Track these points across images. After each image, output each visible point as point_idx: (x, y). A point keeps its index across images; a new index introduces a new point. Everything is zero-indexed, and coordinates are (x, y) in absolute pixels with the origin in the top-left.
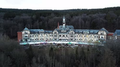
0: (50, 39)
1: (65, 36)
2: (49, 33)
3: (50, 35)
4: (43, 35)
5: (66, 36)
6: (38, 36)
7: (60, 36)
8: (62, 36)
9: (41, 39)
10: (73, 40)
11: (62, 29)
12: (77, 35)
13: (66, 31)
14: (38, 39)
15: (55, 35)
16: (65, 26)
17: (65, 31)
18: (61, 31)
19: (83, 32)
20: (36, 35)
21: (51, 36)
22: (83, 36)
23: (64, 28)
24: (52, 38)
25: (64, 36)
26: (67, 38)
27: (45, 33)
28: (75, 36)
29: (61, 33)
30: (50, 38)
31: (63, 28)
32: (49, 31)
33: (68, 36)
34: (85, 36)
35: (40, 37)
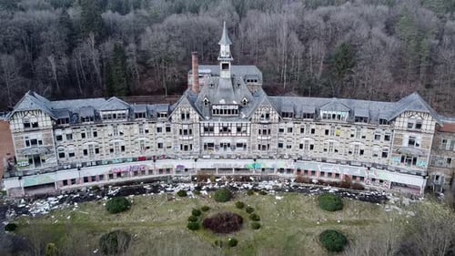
0: (160, 146)
1: (234, 130)
2: (153, 118)
3: (159, 125)
4: (121, 128)
5: (239, 130)
6: (95, 134)
7: (209, 130)
8: (217, 130)
9: (112, 150)
10: (271, 147)
11: (218, 93)
12: (290, 125)
13: (237, 108)
14: (97, 151)
15: (186, 127)
16: (230, 82)
17: (231, 107)
18: (214, 107)
19: (317, 112)
20: (85, 132)
21: (164, 130)
22: (320, 130)
23: (228, 90)
24: (169, 140)
25: (225, 129)
26: (239, 141)
27: (133, 117)
28: (281, 130)
29: (211, 115)
30: (160, 141)
31: (222, 90)
32: (151, 107)
33: (245, 132)
34: (327, 132)
35: (107, 140)
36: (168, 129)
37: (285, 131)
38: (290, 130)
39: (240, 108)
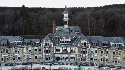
0: (36, 57)
1: (69, 51)
2: (32, 45)
3: (36, 48)
4: (18, 49)
5: (72, 51)
6: (7, 52)
7: (58, 50)
8: (61, 51)
9: (14, 59)
10: (87, 60)
12: (96, 49)
13: (71, 40)
14: (8, 59)
15: (47, 49)
16: (68, 30)
17: (68, 40)
18: (60, 40)
20: (2, 50)
21: (38, 50)
22: (111, 52)
23: (67, 33)
24: (40, 55)
25: (65, 51)
26: (72, 56)
27: (23, 45)
28: (92, 52)
29: (59, 44)
30: (36, 55)
31: (64, 33)
32: (33, 40)
33: (75, 52)
35: (12, 54)
36: (40, 50)
37: (94, 52)
38: (96, 52)
39: (72, 41)
